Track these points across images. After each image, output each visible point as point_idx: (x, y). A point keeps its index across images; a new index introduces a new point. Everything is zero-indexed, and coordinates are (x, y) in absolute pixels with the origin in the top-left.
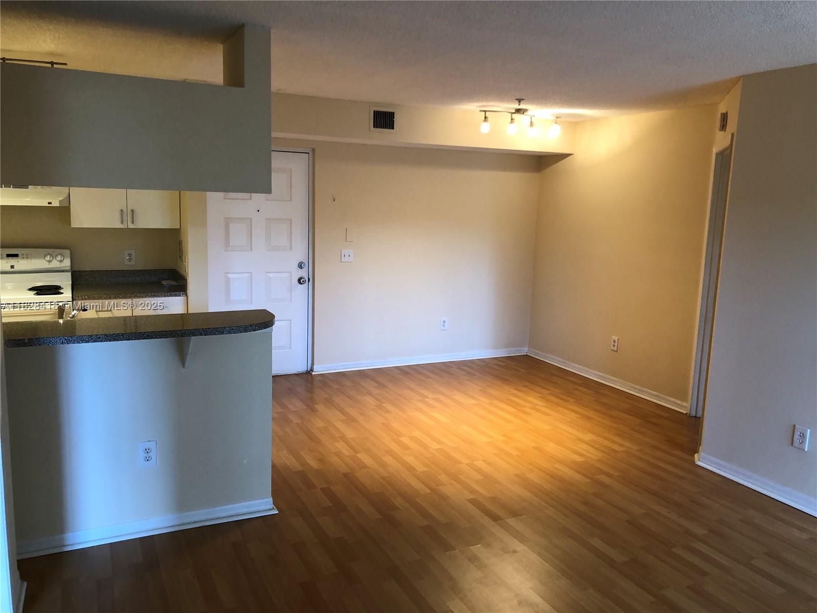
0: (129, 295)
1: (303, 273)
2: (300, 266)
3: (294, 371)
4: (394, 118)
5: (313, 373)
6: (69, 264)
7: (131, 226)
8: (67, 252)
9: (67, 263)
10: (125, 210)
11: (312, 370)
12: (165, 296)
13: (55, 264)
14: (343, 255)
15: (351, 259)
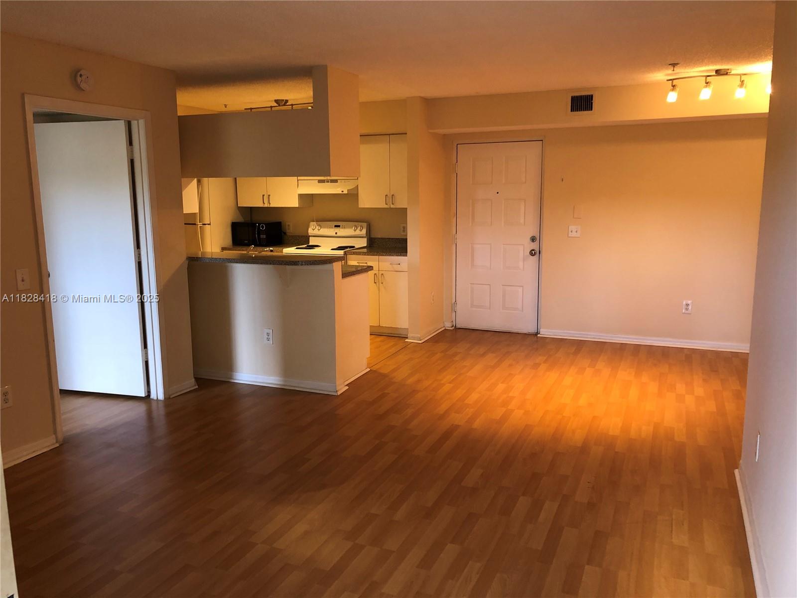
0: (376, 253)
1: (535, 246)
2: (533, 239)
3: (525, 331)
4: (592, 99)
5: (539, 335)
6: (365, 232)
7: (392, 206)
8: (365, 225)
9: (364, 232)
10: (389, 195)
11: (537, 333)
12: (397, 256)
13: (358, 232)
14: (570, 230)
15: (578, 235)
